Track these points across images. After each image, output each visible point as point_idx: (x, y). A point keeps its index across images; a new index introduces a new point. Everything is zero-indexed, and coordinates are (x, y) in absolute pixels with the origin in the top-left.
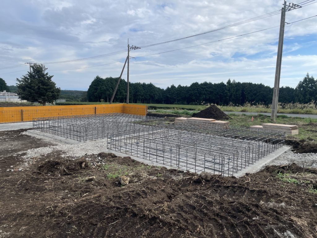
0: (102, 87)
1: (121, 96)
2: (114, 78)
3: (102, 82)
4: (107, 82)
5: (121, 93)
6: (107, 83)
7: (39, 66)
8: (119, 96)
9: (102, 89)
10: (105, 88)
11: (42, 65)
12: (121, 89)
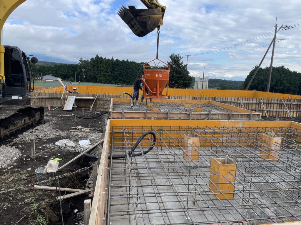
0: (260, 77)
1: (281, 88)
2: (276, 67)
3: (260, 72)
4: (267, 71)
5: (282, 84)
6: (266, 73)
7: (176, 56)
8: (279, 87)
9: (260, 79)
10: (263, 78)
11: (178, 55)
12: (282, 80)
